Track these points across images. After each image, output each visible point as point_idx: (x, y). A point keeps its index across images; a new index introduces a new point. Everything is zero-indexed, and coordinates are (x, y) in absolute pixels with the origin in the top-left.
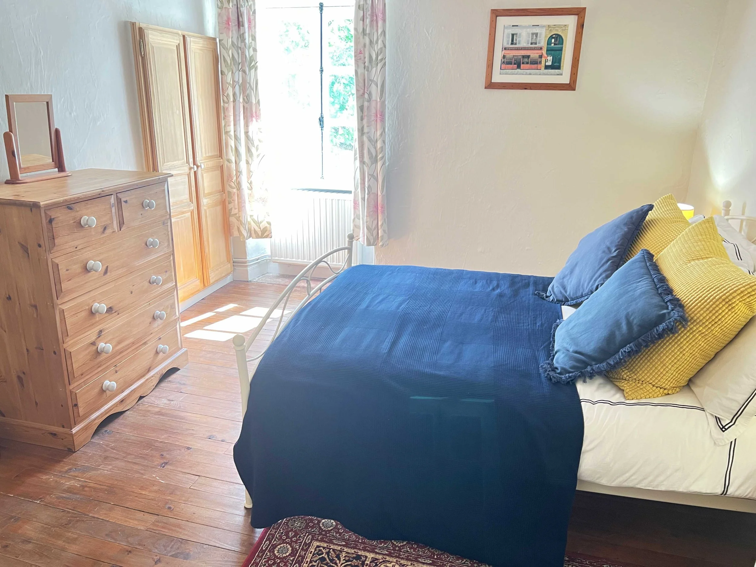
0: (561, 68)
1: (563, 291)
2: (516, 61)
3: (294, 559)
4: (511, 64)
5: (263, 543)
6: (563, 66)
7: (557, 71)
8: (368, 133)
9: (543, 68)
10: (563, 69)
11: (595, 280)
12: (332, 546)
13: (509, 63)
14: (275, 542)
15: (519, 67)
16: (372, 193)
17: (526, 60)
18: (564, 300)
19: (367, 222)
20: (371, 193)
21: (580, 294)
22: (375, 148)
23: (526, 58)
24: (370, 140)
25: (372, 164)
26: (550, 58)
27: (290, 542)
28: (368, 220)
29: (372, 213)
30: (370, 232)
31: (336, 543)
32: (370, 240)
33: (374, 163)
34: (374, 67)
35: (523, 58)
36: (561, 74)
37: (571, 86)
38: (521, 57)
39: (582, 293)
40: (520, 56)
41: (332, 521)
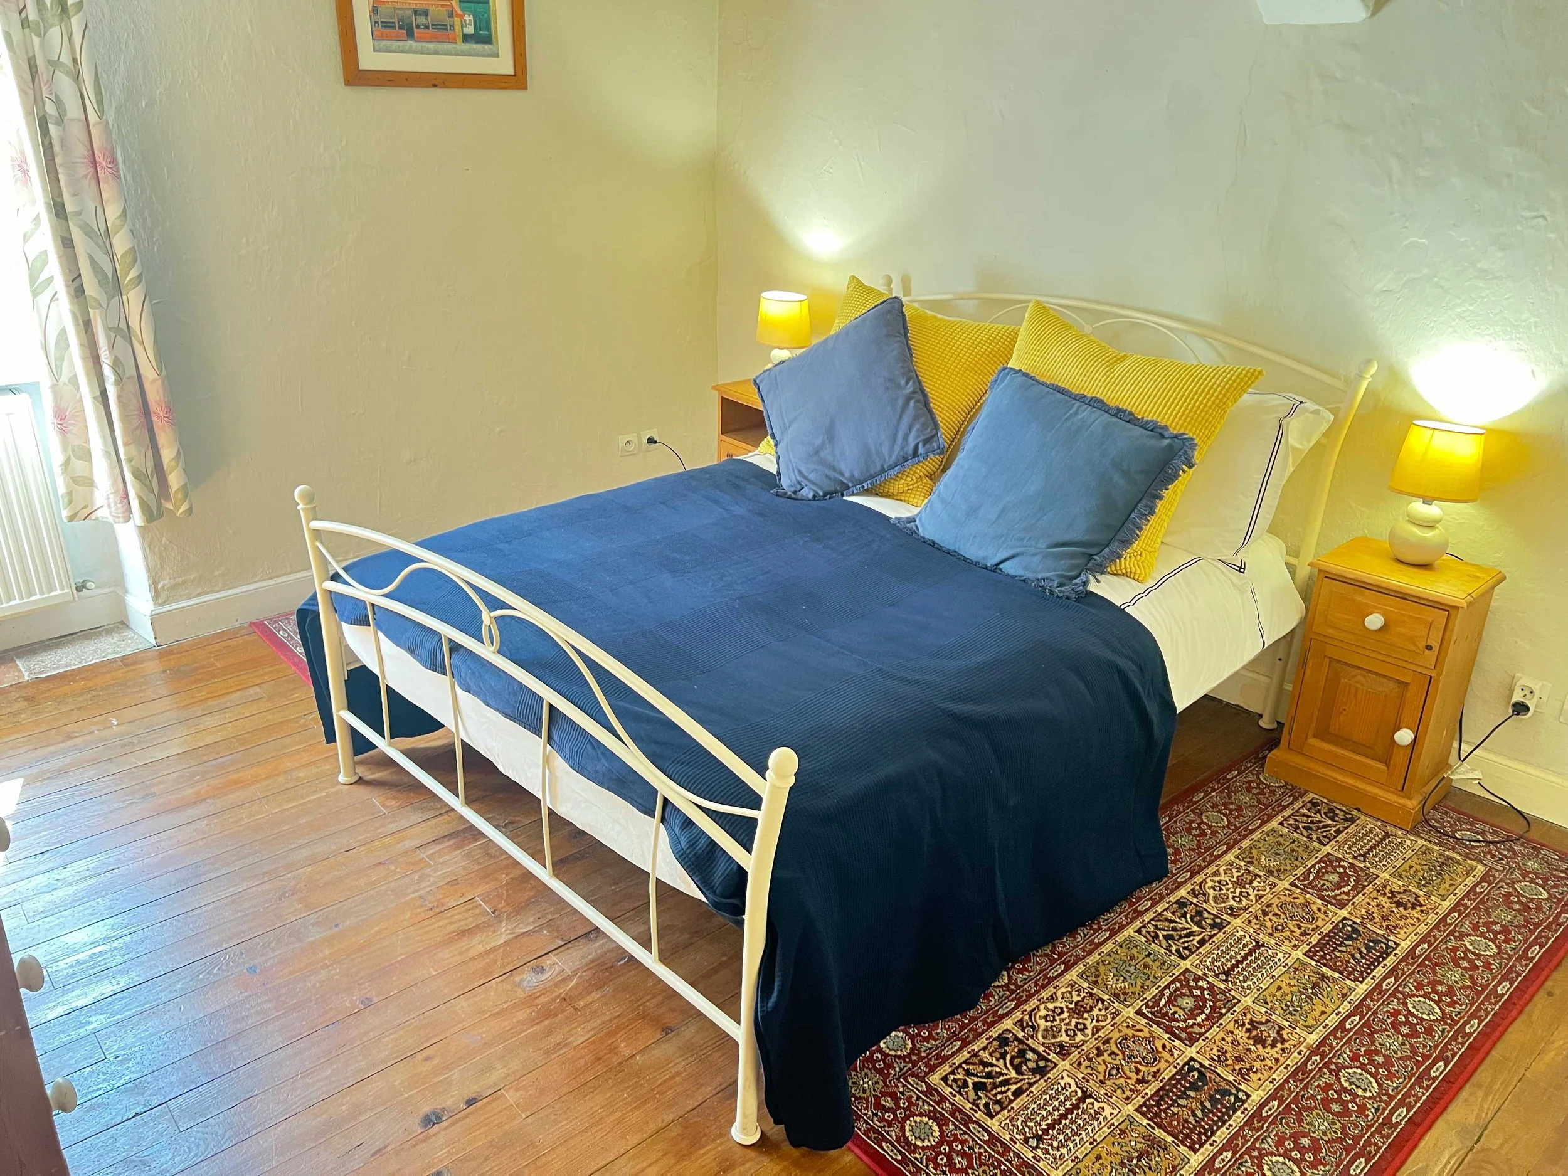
0: (494, 40)
1: (831, 473)
2: (402, 21)
3: (954, 1124)
4: (394, 27)
5: (883, 1152)
6: (497, 38)
7: (486, 46)
8: (78, 213)
9: (459, 40)
10: (497, 41)
11: (906, 437)
12: (955, 1061)
13: (389, 25)
14: (893, 1134)
15: (410, 35)
16: (128, 378)
17: (422, 20)
18: (838, 488)
19: (130, 460)
20: (124, 379)
21: (879, 468)
22: (110, 253)
23: (420, 15)
24: (88, 232)
25: (110, 298)
26: (469, 18)
27: (908, 1113)
28: (134, 453)
29: (138, 432)
30: (145, 485)
31: (950, 1053)
32: (149, 506)
33: (113, 297)
34: (52, 26)
35: (415, 15)
36: (497, 55)
37: (517, 80)
38: (410, 12)
39: (882, 466)
40: (408, 9)
41: (893, 1034)
